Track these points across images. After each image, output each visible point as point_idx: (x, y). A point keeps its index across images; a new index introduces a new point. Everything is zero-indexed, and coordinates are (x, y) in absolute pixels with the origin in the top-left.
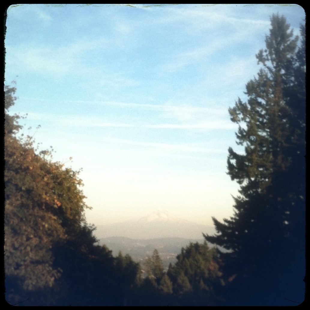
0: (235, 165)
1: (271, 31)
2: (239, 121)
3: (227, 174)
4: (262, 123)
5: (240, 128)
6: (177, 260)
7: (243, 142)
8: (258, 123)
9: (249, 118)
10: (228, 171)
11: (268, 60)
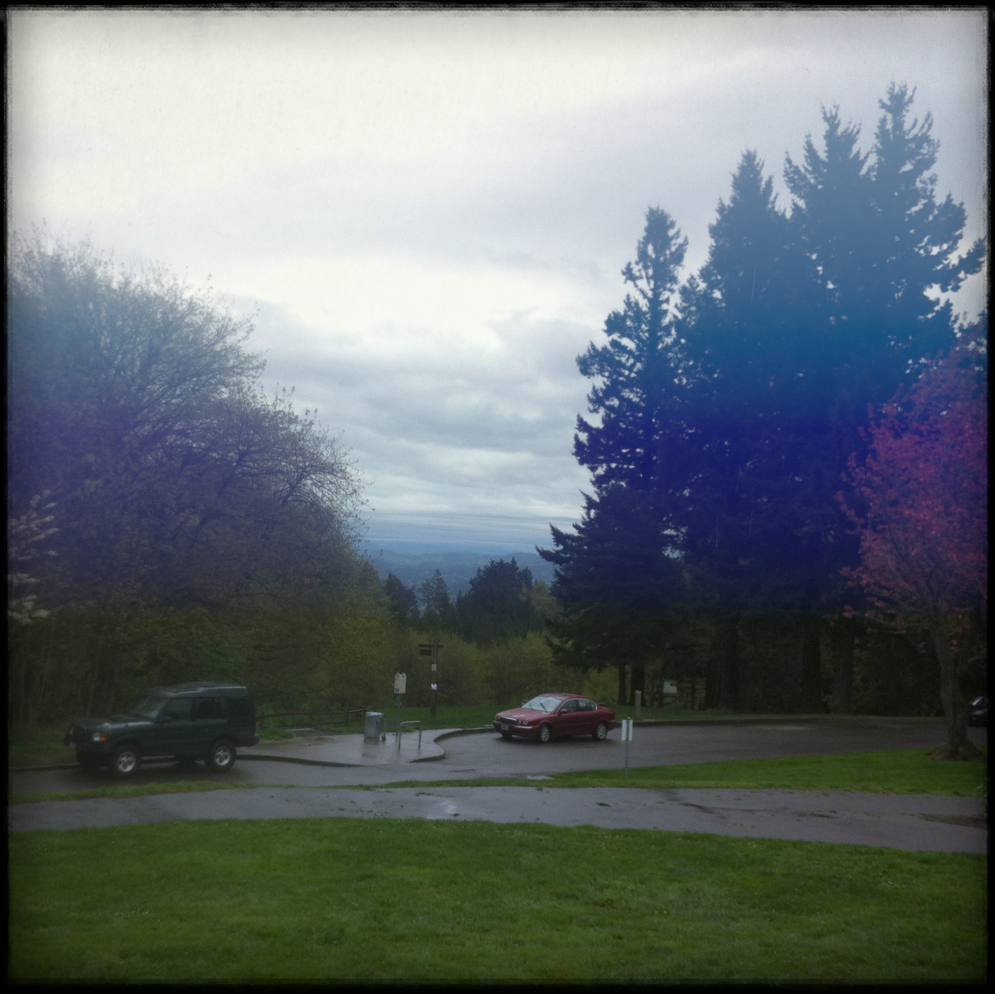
0: (586, 443)
1: (647, 229)
2: (593, 374)
3: (573, 454)
4: (628, 377)
5: (594, 387)
6: (471, 586)
7: (599, 408)
8: (621, 379)
9: (608, 371)
10: (574, 450)
11: (641, 278)
